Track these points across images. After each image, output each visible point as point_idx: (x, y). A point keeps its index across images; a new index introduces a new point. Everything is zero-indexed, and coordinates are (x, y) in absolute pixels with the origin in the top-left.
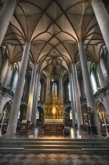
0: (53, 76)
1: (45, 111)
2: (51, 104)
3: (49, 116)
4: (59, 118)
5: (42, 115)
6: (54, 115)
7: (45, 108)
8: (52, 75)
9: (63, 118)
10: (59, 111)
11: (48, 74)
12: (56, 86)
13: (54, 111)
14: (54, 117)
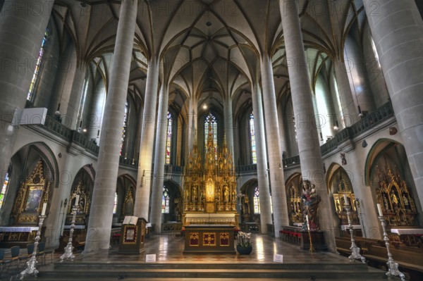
0: (207, 94)
1: (186, 193)
2: (202, 172)
3: (196, 204)
4: (224, 211)
5: (176, 204)
6: (210, 202)
7: (185, 183)
8: (204, 91)
9: (234, 209)
10: (224, 191)
11: (191, 89)
12: (215, 123)
13: (210, 191)
14: (210, 207)
